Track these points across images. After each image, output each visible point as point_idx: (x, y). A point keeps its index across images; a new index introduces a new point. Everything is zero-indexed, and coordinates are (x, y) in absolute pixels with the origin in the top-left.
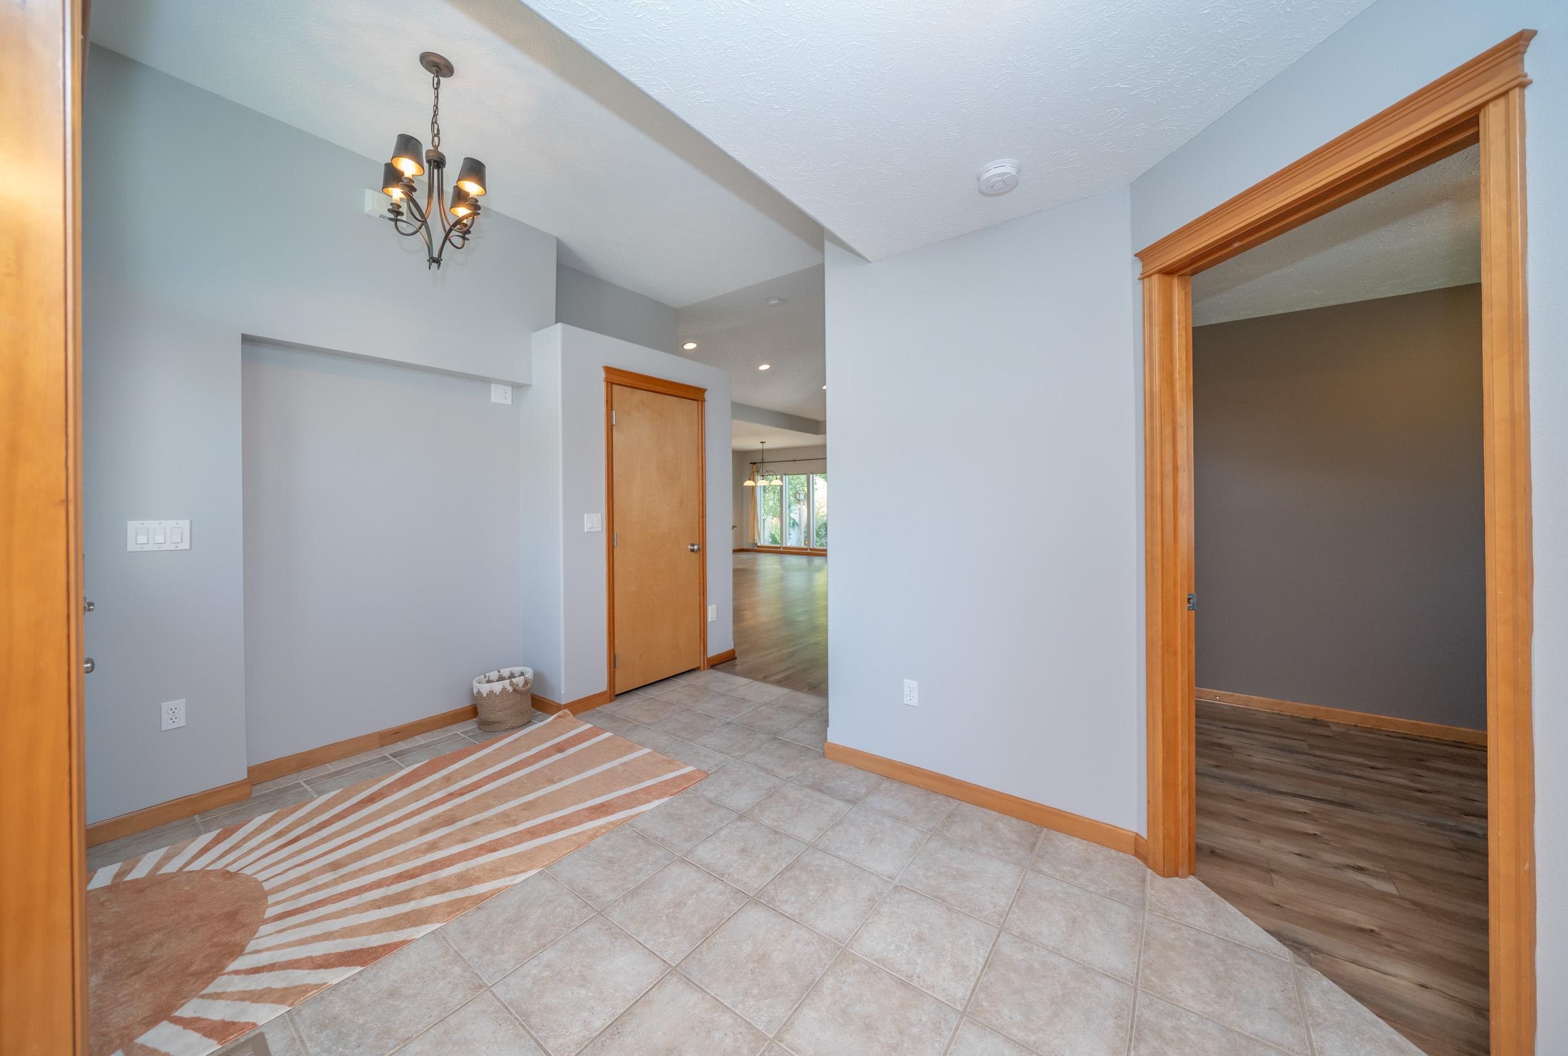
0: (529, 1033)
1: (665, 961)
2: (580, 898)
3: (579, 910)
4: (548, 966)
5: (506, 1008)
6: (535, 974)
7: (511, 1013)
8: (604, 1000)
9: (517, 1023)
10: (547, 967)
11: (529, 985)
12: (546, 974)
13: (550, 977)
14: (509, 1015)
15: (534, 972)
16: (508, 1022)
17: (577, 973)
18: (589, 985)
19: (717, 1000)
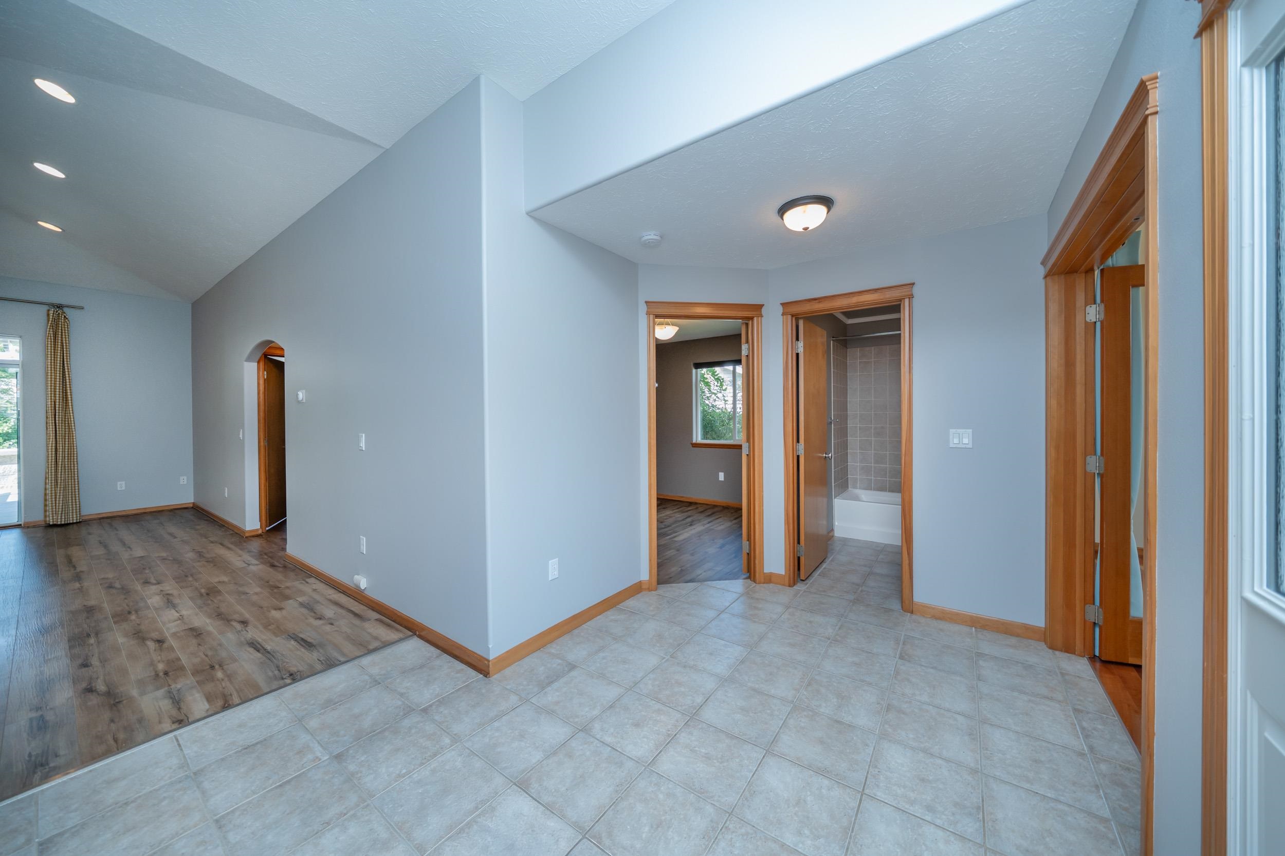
0: (854, 823)
1: (764, 757)
2: (716, 838)
3: (733, 832)
4: (799, 833)
5: (847, 849)
6: (812, 840)
7: (849, 843)
8: (809, 784)
9: (853, 834)
10: (801, 833)
11: (822, 840)
12: (807, 832)
13: (808, 827)
14: (852, 843)
15: (809, 842)
16: (857, 840)
17: (797, 809)
18: (803, 797)
19: (781, 727)
